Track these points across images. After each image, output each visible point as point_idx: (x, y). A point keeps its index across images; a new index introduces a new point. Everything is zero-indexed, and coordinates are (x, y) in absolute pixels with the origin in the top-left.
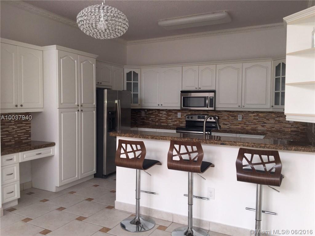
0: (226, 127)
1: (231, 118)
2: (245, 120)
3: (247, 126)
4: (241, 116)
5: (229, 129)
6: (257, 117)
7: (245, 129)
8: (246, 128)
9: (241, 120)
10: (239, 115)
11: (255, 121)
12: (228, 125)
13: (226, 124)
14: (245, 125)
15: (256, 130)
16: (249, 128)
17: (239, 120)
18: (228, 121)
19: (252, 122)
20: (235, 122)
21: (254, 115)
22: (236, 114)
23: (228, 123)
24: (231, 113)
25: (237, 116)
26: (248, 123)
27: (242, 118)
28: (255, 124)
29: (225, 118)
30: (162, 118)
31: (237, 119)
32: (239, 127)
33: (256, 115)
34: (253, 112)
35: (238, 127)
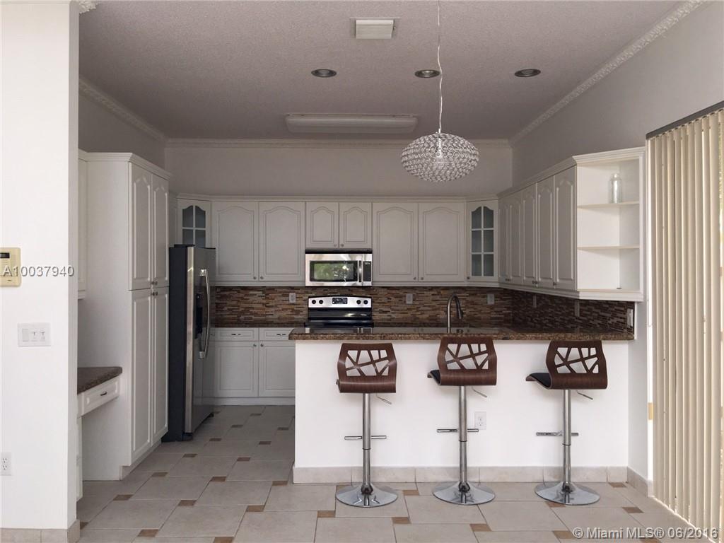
0: (385, 316)
1: (393, 299)
2: (417, 303)
3: (422, 314)
4: (411, 295)
5: (390, 320)
6: (438, 298)
7: (418, 318)
8: (420, 317)
9: (411, 302)
10: (407, 295)
11: (434, 304)
12: (389, 314)
13: (386, 312)
14: (418, 311)
15: (436, 320)
16: (425, 316)
17: (407, 302)
18: (390, 307)
19: (429, 306)
20: (401, 307)
21: (432, 293)
22: (401, 293)
23: (389, 310)
24: (394, 292)
25: (405, 296)
26: (422, 308)
27: (414, 300)
28: (436, 309)
29: (383, 301)
30: (254, 306)
31: (405, 302)
32: (409, 315)
33: (436, 293)
34: (432, 289)
35: (405, 315)
